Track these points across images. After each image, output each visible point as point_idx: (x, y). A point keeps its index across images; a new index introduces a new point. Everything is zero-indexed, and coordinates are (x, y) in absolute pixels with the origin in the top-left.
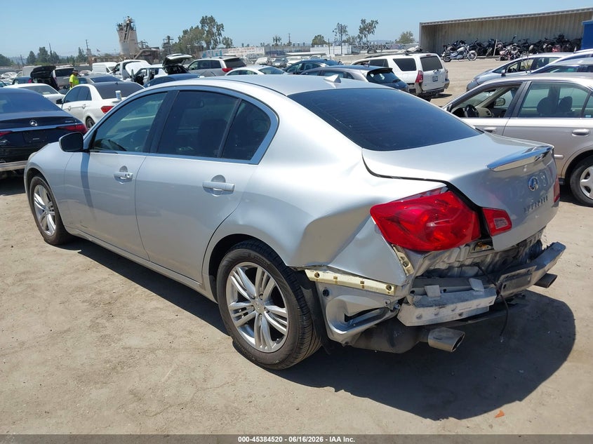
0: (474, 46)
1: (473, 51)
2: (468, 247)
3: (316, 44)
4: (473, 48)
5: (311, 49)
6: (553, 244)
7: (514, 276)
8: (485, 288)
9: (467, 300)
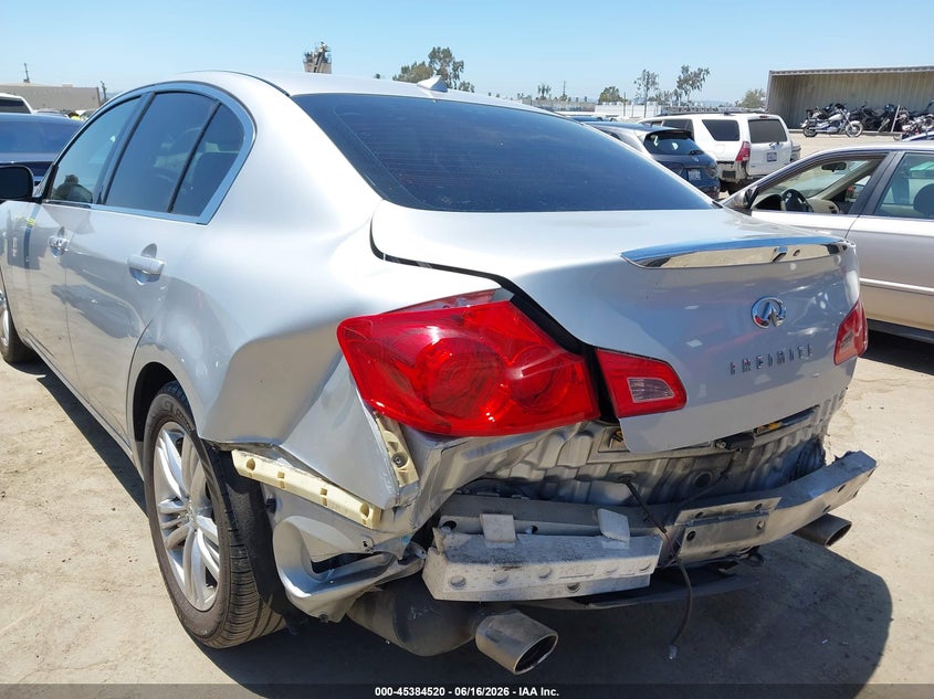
0: (859, 114)
1: (857, 122)
2: (587, 439)
3: (608, 101)
4: (858, 116)
5: (597, 107)
6: (848, 454)
7: (720, 514)
8: (632, 535)
9: (579, 558)
